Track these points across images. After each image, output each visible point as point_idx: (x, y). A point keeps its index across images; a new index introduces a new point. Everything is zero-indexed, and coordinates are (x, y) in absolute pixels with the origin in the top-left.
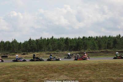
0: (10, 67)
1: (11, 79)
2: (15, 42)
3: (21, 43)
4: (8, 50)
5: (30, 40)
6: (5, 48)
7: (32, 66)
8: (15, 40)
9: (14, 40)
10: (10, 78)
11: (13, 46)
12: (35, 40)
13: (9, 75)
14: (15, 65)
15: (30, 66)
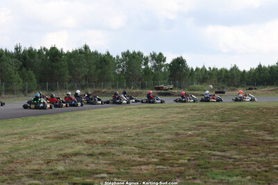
0: (235, 109)
1: (244, 129)
2: (235, 69)
3: (244, 71)
4: (224, 81)
5: (260, 66)
6: (219, 79)
7: (270, 109)
8: (235, 66)
9: (233, 66)
10: (244, 127)
11: (232, 75)
12: (267, 66)
13: (240, 123)
14: (243, 107)
15: (266, 108)
